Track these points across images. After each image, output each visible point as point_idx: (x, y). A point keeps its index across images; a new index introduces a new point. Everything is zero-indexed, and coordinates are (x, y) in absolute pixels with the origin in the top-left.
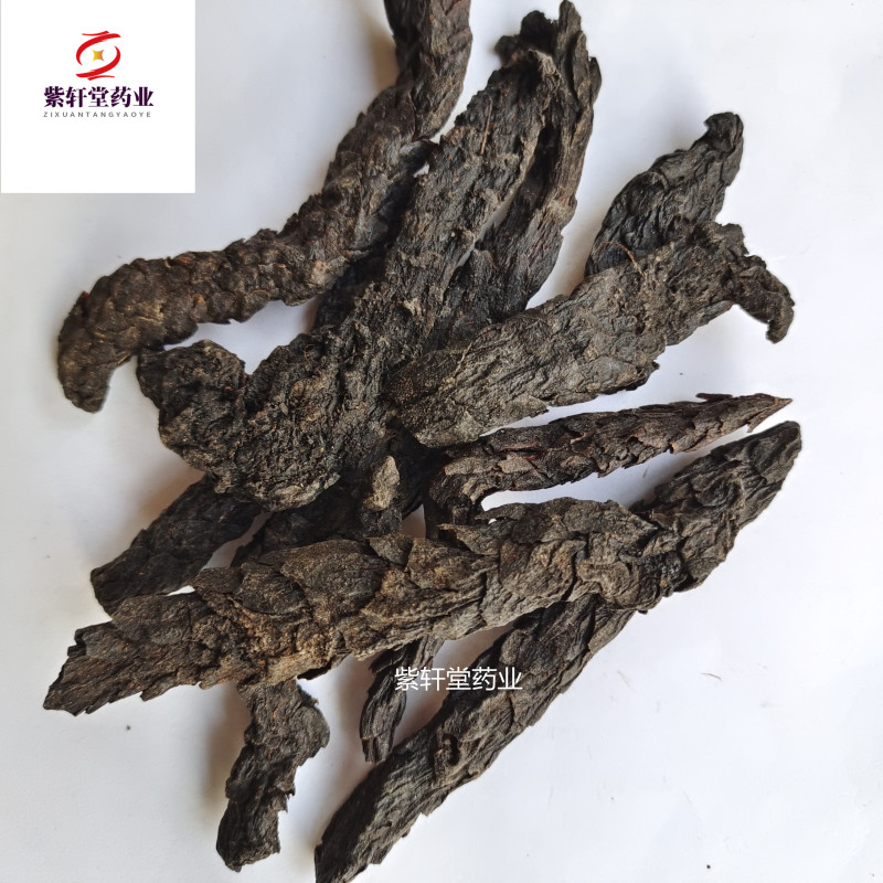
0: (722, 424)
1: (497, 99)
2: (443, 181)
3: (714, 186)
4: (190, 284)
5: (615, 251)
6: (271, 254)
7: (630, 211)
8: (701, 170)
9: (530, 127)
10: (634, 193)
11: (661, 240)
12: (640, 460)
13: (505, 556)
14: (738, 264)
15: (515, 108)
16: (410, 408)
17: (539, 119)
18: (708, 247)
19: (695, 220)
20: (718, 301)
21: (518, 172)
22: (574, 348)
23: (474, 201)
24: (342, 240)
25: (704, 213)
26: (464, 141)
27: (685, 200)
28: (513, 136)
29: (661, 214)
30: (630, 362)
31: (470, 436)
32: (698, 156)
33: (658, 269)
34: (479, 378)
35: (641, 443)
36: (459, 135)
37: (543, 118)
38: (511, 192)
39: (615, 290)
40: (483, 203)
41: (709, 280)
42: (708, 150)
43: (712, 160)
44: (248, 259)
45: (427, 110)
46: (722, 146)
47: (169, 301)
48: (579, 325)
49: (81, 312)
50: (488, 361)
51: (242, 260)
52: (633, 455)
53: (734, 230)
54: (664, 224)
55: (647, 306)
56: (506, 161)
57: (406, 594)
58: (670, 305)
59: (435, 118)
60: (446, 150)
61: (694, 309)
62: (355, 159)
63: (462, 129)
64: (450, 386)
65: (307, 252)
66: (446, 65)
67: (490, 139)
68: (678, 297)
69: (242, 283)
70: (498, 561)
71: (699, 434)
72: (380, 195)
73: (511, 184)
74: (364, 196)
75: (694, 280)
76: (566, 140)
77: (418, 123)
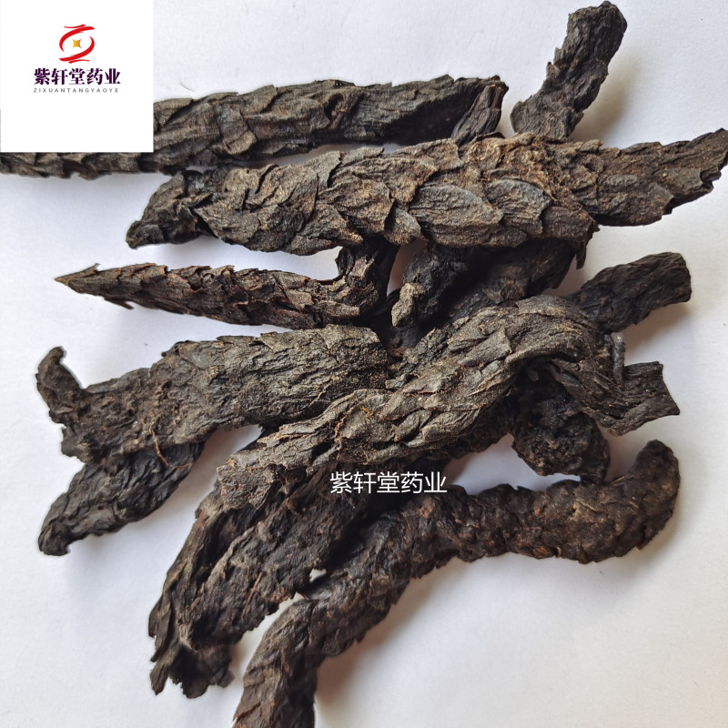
0: (118, 278)
1: (237, 618)
2: (300, 558)
3: (76, 496)
4: (543, 528)
5: (172, 461)
6: (466, 533)
7: (151, 492)
8: (82, 511)
9: (215, 585)
10: (143, 505)
11: (131, 458)
12: (194, 269)
13: (311, 201)
14: (71, 419)
15: (224, 605)
16: (377, 365)
17: (206, 591)
18: (92, 440)
19: (99, 470)
20: (97, 394)
21: (235, 549)
22: (225, 380)
23: (279, 534)
24: (402, 531)
25: (89, 474)
26: (274, 588)
27: (102, 489)
28: (231, 581)
29: (125, 482)
30: (183, 359)
31: (332, 328)
32: (83, 524)
33: (139, 433)
34: (311, 374)
35: (189, 283)
36: (277, 595)
37: (202, 590)
38: (246, 534)
39: (179, 423)
40: (272, 530)
41: (99, 413)
42: (73, 527)
43: (71, 518)
44: (487, 535)
45: (299, 623)
46: (59, 528)
47: (566, 518)
48: (215, 399)
49: (646, 531)
50: (300, 386)
51: (492, 537)
52: (199, 274)
53: (68, 451)
54: (125, 472)
55: (156, 403)
56: (243, 561)
57: (397, 179)
58: (137, 400)
59: (293, 616)
60: (291, 584)
61: (118, 392)
62: (372, 599)
63: (272, 599)
64: (337, 373)
65: (434, 528)
66: (272, 658)
67: (251, 584)
68: (128, 405)
69: (497, 515)
70: (317, 198)
71: (139, 275)
72: (359, 561)
73: (244, 540)
74: (372, 563)
75: (112, 416)
76: (189, 568)
77: (309, 614)
